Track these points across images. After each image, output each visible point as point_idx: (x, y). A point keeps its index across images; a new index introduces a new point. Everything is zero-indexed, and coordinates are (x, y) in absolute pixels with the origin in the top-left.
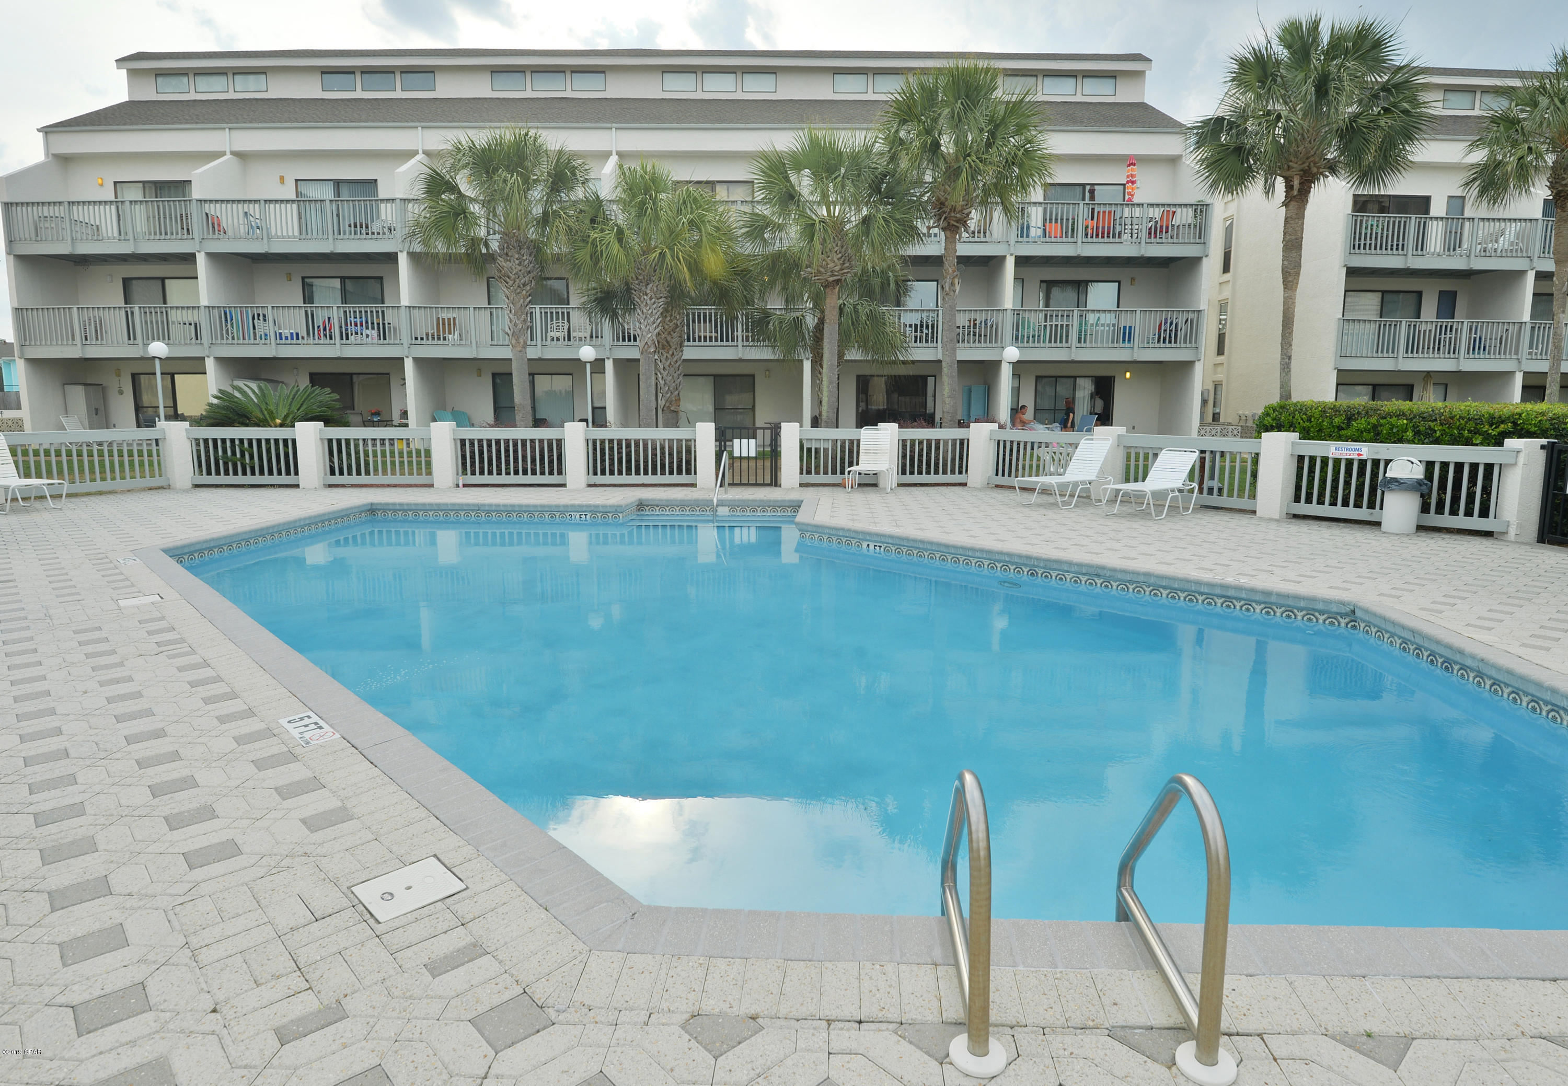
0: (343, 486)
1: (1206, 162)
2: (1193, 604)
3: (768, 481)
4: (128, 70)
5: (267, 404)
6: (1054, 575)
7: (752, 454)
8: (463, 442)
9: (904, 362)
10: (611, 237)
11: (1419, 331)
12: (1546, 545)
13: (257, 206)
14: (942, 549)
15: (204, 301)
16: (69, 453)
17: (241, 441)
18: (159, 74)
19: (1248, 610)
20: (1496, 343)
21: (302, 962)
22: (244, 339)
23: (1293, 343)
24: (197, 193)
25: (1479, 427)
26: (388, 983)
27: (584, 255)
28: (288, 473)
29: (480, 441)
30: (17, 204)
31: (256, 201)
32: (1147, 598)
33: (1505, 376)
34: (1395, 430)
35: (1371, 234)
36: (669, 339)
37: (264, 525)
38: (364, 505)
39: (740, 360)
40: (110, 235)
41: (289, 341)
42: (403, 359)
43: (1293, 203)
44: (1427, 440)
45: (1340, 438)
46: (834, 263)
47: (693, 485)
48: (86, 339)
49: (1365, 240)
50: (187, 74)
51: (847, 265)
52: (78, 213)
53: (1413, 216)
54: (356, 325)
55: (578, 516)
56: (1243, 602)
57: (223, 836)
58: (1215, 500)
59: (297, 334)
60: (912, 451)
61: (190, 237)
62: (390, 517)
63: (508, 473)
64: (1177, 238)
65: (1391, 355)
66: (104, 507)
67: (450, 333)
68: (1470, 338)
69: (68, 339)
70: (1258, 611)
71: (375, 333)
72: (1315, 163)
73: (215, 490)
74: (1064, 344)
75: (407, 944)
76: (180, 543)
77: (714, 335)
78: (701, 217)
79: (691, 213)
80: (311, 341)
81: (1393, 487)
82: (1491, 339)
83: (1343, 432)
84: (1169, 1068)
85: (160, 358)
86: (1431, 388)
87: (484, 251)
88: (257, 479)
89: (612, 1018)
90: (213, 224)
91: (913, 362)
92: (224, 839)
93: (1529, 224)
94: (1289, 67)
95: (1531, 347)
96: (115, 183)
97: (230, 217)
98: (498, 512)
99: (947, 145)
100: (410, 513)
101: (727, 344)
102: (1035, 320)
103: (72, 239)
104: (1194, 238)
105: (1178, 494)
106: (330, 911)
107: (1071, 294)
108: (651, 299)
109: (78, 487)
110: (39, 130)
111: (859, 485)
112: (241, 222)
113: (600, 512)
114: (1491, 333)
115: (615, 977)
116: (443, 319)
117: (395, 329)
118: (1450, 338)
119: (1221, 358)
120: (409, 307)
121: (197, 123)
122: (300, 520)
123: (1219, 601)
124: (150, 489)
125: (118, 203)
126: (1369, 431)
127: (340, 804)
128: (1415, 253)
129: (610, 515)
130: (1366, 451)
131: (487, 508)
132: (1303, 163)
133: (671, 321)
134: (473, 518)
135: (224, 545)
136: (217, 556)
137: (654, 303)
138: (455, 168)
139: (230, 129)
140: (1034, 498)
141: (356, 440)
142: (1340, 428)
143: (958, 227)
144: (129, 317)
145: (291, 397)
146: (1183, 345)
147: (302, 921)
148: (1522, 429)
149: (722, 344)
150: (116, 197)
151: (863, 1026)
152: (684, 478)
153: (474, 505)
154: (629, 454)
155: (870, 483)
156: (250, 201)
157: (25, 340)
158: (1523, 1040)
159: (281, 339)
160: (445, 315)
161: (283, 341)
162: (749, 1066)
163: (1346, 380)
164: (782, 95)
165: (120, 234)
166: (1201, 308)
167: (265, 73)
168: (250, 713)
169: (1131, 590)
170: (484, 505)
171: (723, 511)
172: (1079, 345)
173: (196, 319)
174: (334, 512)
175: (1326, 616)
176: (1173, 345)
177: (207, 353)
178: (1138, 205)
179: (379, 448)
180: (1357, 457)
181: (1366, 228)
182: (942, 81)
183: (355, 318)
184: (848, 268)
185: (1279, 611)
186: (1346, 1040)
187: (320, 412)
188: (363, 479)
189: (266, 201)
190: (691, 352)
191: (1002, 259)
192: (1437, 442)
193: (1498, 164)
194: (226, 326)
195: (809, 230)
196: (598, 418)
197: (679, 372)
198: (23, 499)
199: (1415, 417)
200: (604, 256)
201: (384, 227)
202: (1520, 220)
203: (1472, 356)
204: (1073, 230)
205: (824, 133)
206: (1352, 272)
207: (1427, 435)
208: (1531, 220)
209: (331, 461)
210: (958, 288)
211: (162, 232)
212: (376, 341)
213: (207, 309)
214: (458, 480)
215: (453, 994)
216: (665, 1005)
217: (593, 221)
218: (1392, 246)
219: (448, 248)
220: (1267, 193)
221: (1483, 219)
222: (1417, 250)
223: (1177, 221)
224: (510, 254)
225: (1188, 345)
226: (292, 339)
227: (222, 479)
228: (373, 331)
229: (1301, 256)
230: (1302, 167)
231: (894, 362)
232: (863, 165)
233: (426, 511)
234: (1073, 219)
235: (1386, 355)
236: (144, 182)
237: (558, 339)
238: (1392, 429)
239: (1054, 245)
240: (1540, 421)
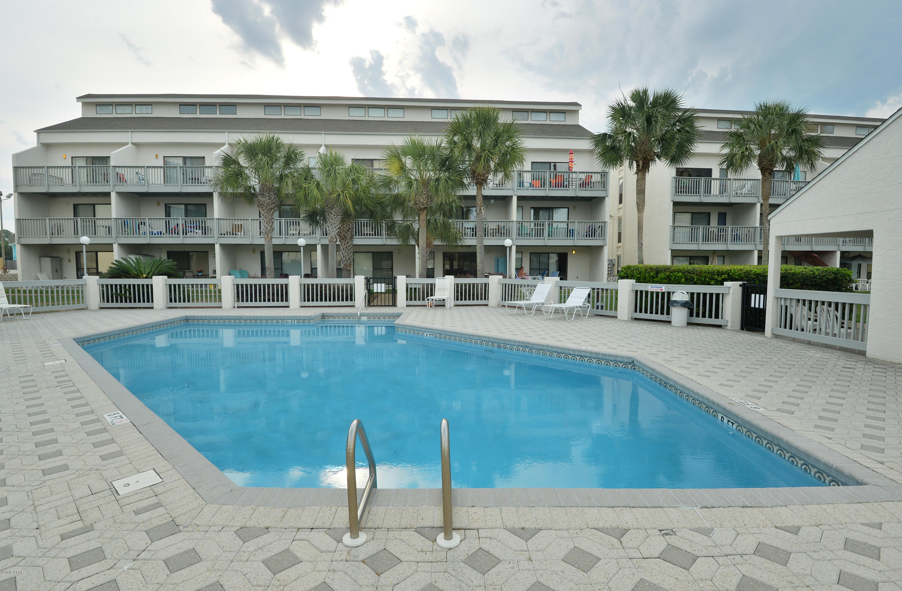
0: (176, 308)
1: (599, 154)
2: (567, 360)
3: (391, 304)
4: (82, 103)
5: (139, 267)
6: (508, 347)
7: (383, 291)
8: (238, 285)
9: (462, 246)
10: (313, 186)
11: (711, 231)
12: (745, 331)
13: (143, 169)
14: (459, 335)
15: (114, 216)
16: (41, 292)
17: (125, 285)
18: (98, 104)
19: (590, 362)
20: (744, 237)
21: (80, 510)
22: (133, 234)
23: (643, 237)
24: (112, 163)
25: (713, 276)
26: (115, 518)
27: (300, 194)
28: (148, 301)
29: (247, 285)
30: (21, 167)
31: (142, 167)
32: (548, 357)
33: (749, 252)
34: (677, 278)
35: (684, 186)
36: (346, 235)
37: (128, 327)
38: (182, 317)
39: (384, 245)
40: (67, 183)
41: (156, 236)
42: (214, 244)
43: (640, 173)
44: (691, 283)
45: (654, 282)
46: (423, 199)
47: (354, 306)
48: (53, 234)
49: (681, 189)
50: (112, 105)
51: (429, 200)
52: (52, 172)
53: (703, 178)
54: (191, 227)
55: (290, 322)
56: (588, 358)
57: (62, 463)
58: (600, 312)
59: (161, 232)
60: (461, 289)
61: (108, 184)
62: (196, 323)
63: (260, 301)
64: (594, 188)
65: (696, 243)
66: (51, 319)
67: (239, 232)
68: (732, 234)
69: (43, 235)
70: (594, 362)
71: (200, 231)
72: (649, 154)
73: (110, 310)
74: (541, 238)
75: (128, 503)
76: (82, 336)
77: (371, 232)
78: (358, 177)
79: (354, 175)
80: (168, 235)
81: (675, 304)
82: (742, 235)
83: (655, 279)
84: (433, 542)
85: (86, 245)
86: (716, 258)
87: (253, 192)
88: (133, 305)
89: (206, 529)
90: (120, 178)
91: (466, 246)
92: (63, 464)
93: (756, 181)
94: (635, 110)
95: (761, 239)
96: (72, 157)
97: (129, 175)
98: (250, 320)
99: (477, 144)
100: (206, 321)
101: (378, 237)
102: (530, 226)
103: (48, 185)
104: (601, 188)
105: (579, 309)
106: (99, 491)
107: (546, 215)
108: (334, 216)
109: (40, 309)
110: (35, 131)
111: (436, 306)
112: (134, 177)
113: (301, 320)
114: (743, 232)
115: (213, 514)
116: (235, 225)
117: (211, 229)
118: (723, 235)
119: (620, 244)
120: (218, 219)
121: (115, 129)
122: (147, 324)
123: (578, 358)
124: (78, 310)
125: (72, 168)
126: (666, 279)
127: (120, 449)
128: (704, 195)
129: (306, 321)
130: (664, 288)
131: (245, 318)
132: (644, 154)
133: (347, 226)
134: (238, 323)
135: (107, 336)
136: (102, 342)
137: (336, 218)
138: (238, 154)
139: (131, 132)
140: (516, 311)
141: (183, 285)
142: (653, 278)
143: (483, 183)
144: (76, 223)
145: (152, 263)
146: (598, 238)
147: (86, 495)
148: (732, 277)
149: (375, 237)
150: (72, 165)
151: (313, 530)
152: (349, 303)
153: (238, 317)
154: (321, 291)
155: (441, 304)
156: (139, 167)
157: (21, 235)
158: (587, 530)
159: (152, 234)
160: (236, 223)
161: (153, 236)
162: (257, 545)
163: (676, 254)
164: (406, 119)
165: (73, 183)
166: (606, 221)
167: (151, 105)
168: (92, 412)
169: (541, 354)
170: (243, 317)
171: (364, 319)
172: (549, 238)
173: (109, 224)
174: (166, 321)
175: (622, 364)
176: (593, 238)
177: (114, 241)
178: (575, 172)
179: (199, 289)
180: (660, 291)
181: (681, 183)
182: (474, 115)
183: (191, 224)
184: (430, 202)
185: (603, 362)
186: (513, 531)
187: (166, 271)
188: (186, 304)
189: (147, 167)
190: (358, 241)
191: (510, 197)
192: (695, 283)
193: (735, 155)
194: (125, 228)
195: (410, 184)
196: (312, 274)
197: (351, 251)
198: (10, 315)
199: (685, 272)
200: (310, 196)
201: (206, 180)
202: (752, 180)
203: (733, 243)
204: (544, 184)
205: (417, 138)
206: (676, 204)
207: (691, 280)
208: (757, 180)
209: (171, 295)
210: (483, 212)
211: (94, 181)
212: (201, 235)
213: (115, 220)
214: (234, 304)
215: (142, 521)
216: (230, 524)
217: (305, 179)
218: (694, 191)
219: (233, 190)
220: (630, 168)
221: (735, 179)
222: (705, 193)
223: (593, 180)
224: (264, 194)
225: (600, 238)
226: (158, 234)
227: (115, 305)
228: (199, 231)
229: (645, 197)
230: (643, 156)
231: (457, 246)
232: (436, 154)
233: (214, 319)
234: (544, 178)
235: (693, 243)
236: (87, 157)
237: (293, 235)
238: (675, 278)
239: (535, 191)
240: (740, 273)
